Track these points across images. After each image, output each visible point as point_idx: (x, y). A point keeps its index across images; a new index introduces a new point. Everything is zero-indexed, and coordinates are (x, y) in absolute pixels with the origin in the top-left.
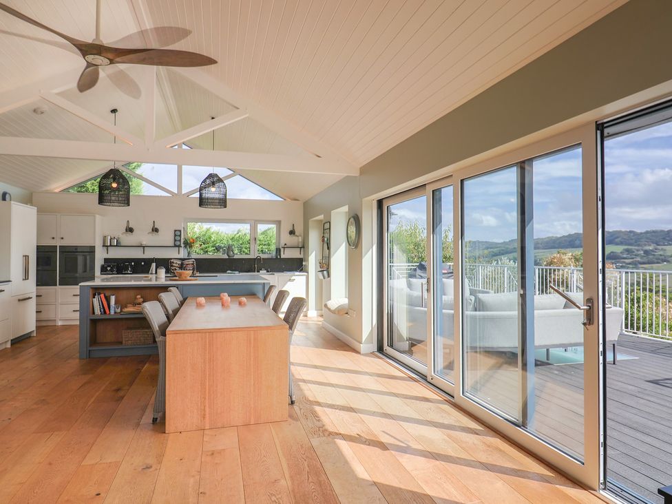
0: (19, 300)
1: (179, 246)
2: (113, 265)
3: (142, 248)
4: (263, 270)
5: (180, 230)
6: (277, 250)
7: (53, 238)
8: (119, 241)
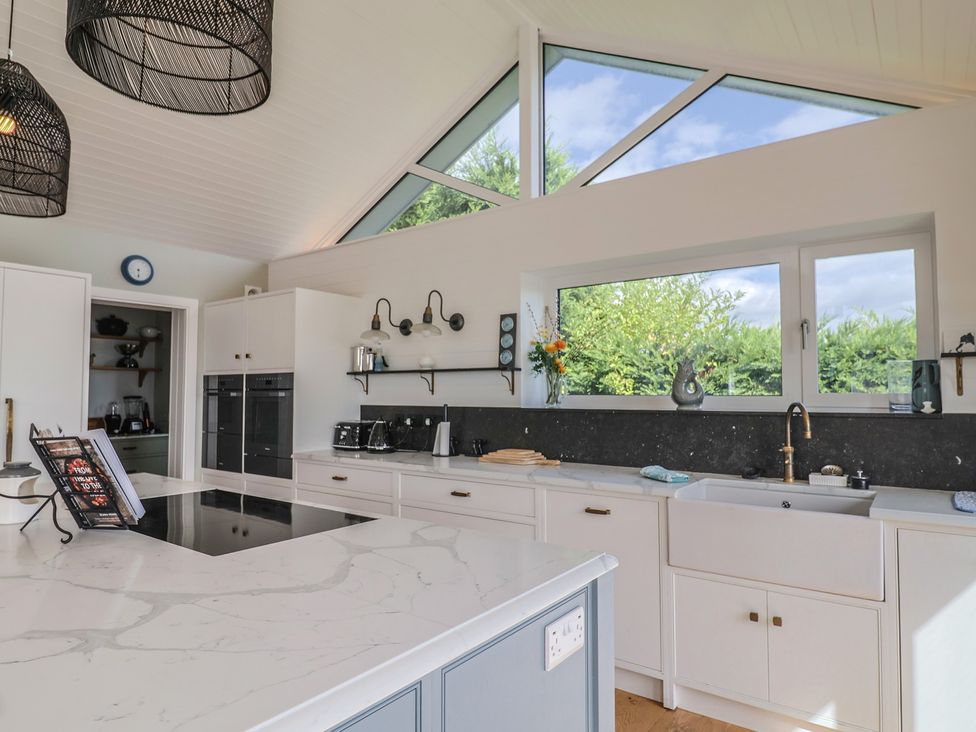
2: (353, 426)
3: (429, 376)
4: (829, 473)
5: (515, 315)
6: (917, 373)
7: (237, 357)
8: (379, 359)
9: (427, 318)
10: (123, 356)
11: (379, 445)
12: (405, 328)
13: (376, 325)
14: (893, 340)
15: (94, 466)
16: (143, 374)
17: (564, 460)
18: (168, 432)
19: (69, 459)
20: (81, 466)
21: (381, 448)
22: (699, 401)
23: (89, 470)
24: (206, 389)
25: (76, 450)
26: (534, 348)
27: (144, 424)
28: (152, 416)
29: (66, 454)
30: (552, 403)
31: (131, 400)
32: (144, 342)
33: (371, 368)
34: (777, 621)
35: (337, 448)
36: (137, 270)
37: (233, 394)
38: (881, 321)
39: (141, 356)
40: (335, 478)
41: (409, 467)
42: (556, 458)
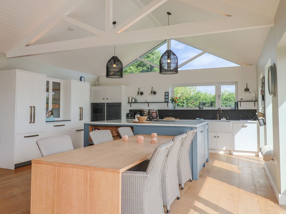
0: (77, 131)
1: (168, 102)
2: (132, 114)
3: (148, 104)
4: (224, 118)
5: (168, 92)
6: (235, 104)
8: (136, 100)
12: (142, 93)
13: (138, 93)
14: (231, 97)
22: (203, 108)
26: (171, 98)
30: (174, 109)
34: (218, 137)
35: (127, 118)
38: (229, 92)
42: (177, 118)
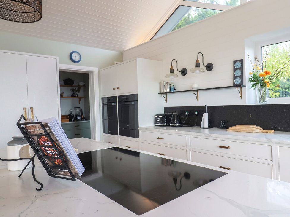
2: (163, 116)
3: (196, 93)
5: (242, 60)
7: (114, 89)
8: (172, 87)
9: (197, 65)
10: (73, 93)
11: (176, 124)
12: (184, 72)
13: (172, 71)
15: (52, 141)
16: (80, 99)
17: (275, 130)
18: (90, 120)
19: (39, 136)
20: (45, 141)
21: (177, 125)
23: (50, 143)
24: (103, 103)
25: (41, 131)
26: (252, 76)
27: (81, 117)
28: (84, 114)
29: (36, 133)
30: (262, 102)
31: (77, 109)
32: (79, 87)
33: (169, 91)
35: (156, 125)
36: (75, 57)
37: (113, 104)
39: (79, 93)
40: (158, 138)
41: (195, 133)
42: (270, 129)
